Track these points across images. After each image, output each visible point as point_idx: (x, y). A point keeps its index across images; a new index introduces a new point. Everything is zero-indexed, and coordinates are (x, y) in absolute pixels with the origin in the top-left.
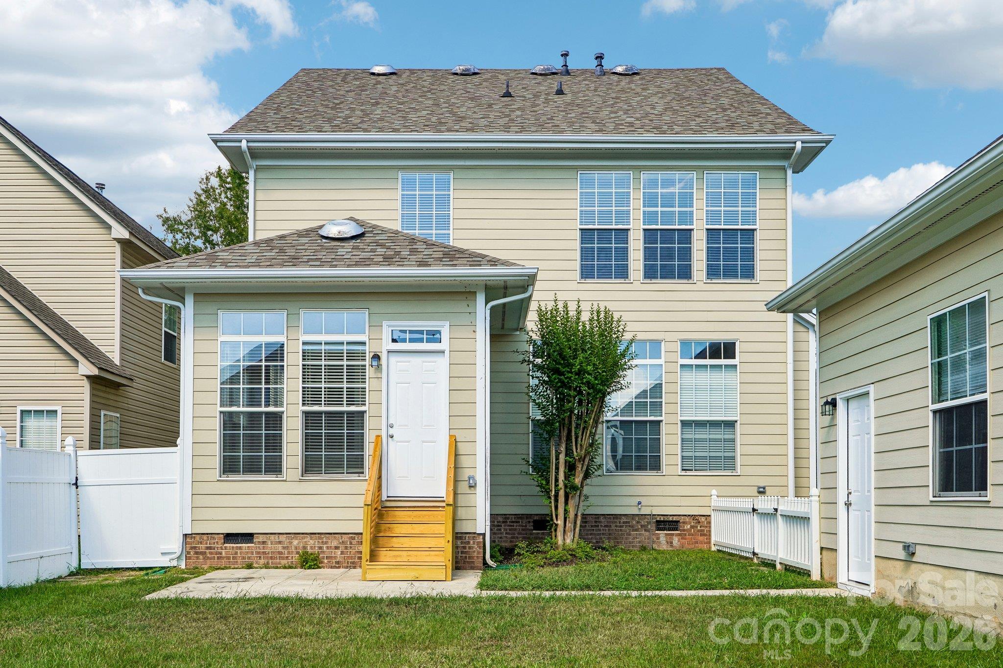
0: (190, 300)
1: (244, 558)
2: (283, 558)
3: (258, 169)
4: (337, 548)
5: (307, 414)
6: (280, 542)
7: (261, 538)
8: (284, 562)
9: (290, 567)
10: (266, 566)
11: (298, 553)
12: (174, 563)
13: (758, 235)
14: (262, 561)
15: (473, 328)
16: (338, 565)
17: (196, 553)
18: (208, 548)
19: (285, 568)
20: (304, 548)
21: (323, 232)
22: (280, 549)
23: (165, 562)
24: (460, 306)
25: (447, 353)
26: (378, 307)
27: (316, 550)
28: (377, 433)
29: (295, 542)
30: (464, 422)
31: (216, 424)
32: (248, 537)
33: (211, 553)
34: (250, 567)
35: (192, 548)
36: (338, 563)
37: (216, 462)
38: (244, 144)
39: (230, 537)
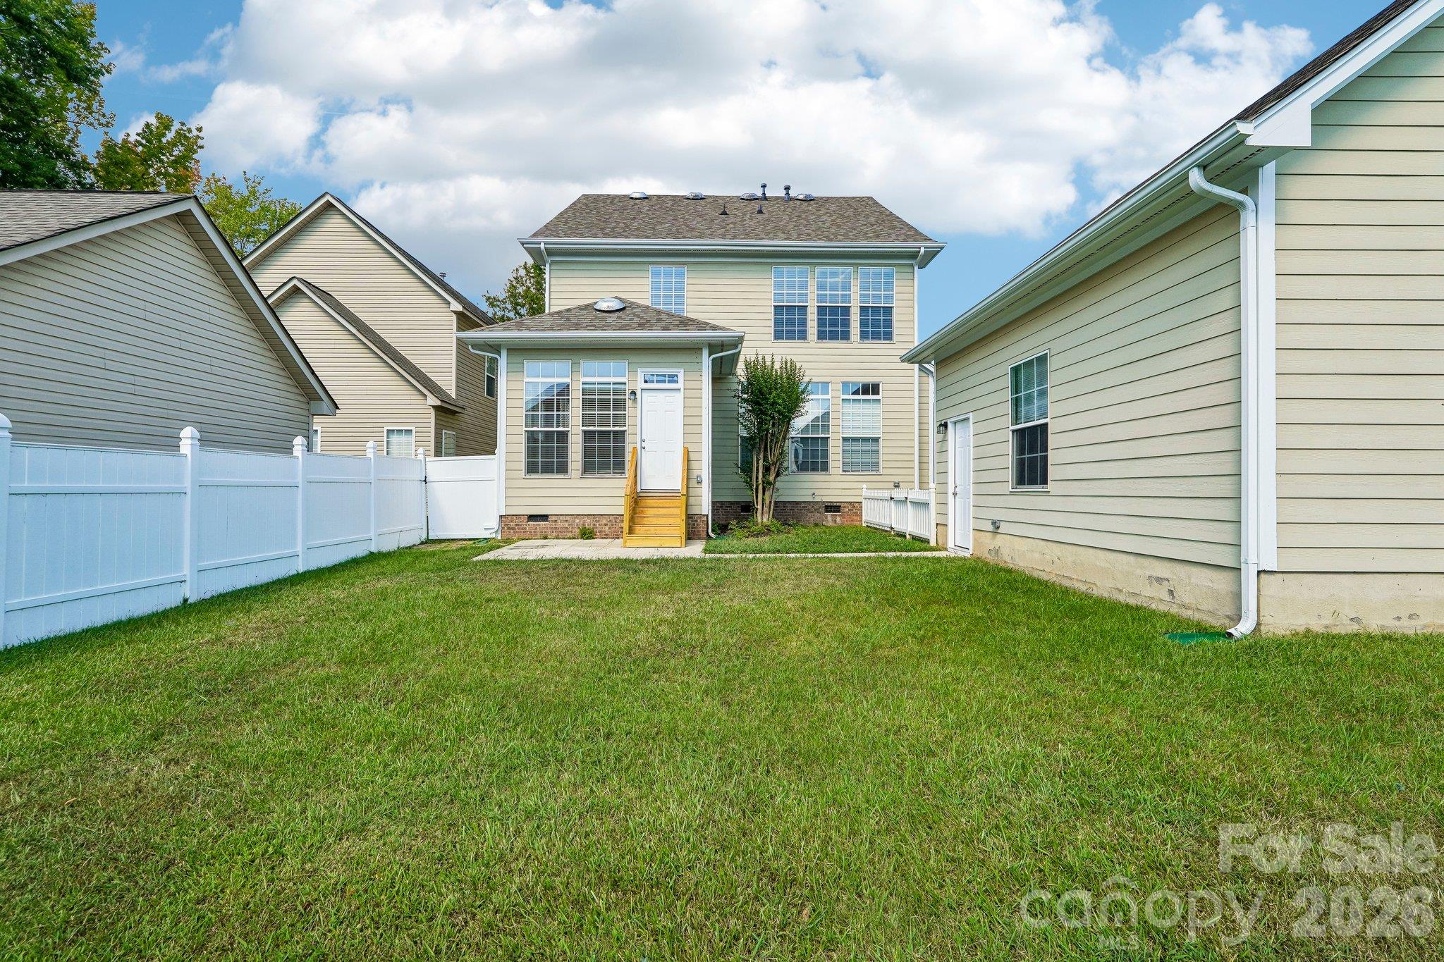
0: (504, 353)
1: (541, 532)
2: (569, 532)
3: (552, 263)
4: (606, 525)
5: (585, 432)
6: (566, 521)
7: (554, 518)
8: (569, 535)
9: (574, 538)
10: (557, 538)
11: (579, 528)
12: (493, 536)
13: (894, 311)
14: (554, 534)
15: (700, 373)
16: (607, 537)
17: (508, 528)
18: (516, 525)
19: (570, 538)
20: (584, 525)
21: (597, 307)
22: (567, 526)
23: (487, 535)
24: (692, 358)
25: (682, 390)
26: (635, 358)
27: (592, 526)
28: (634, 445)
29: (577, 521)
30: (694, 438)
31: (523, 439)
32: (544, 517)
33: (519, 529)
34: (546, 538)
35: (505, 525)
36: (606, 535)
37: (522, 466)
38: (542, 246)
39: (532, 518)
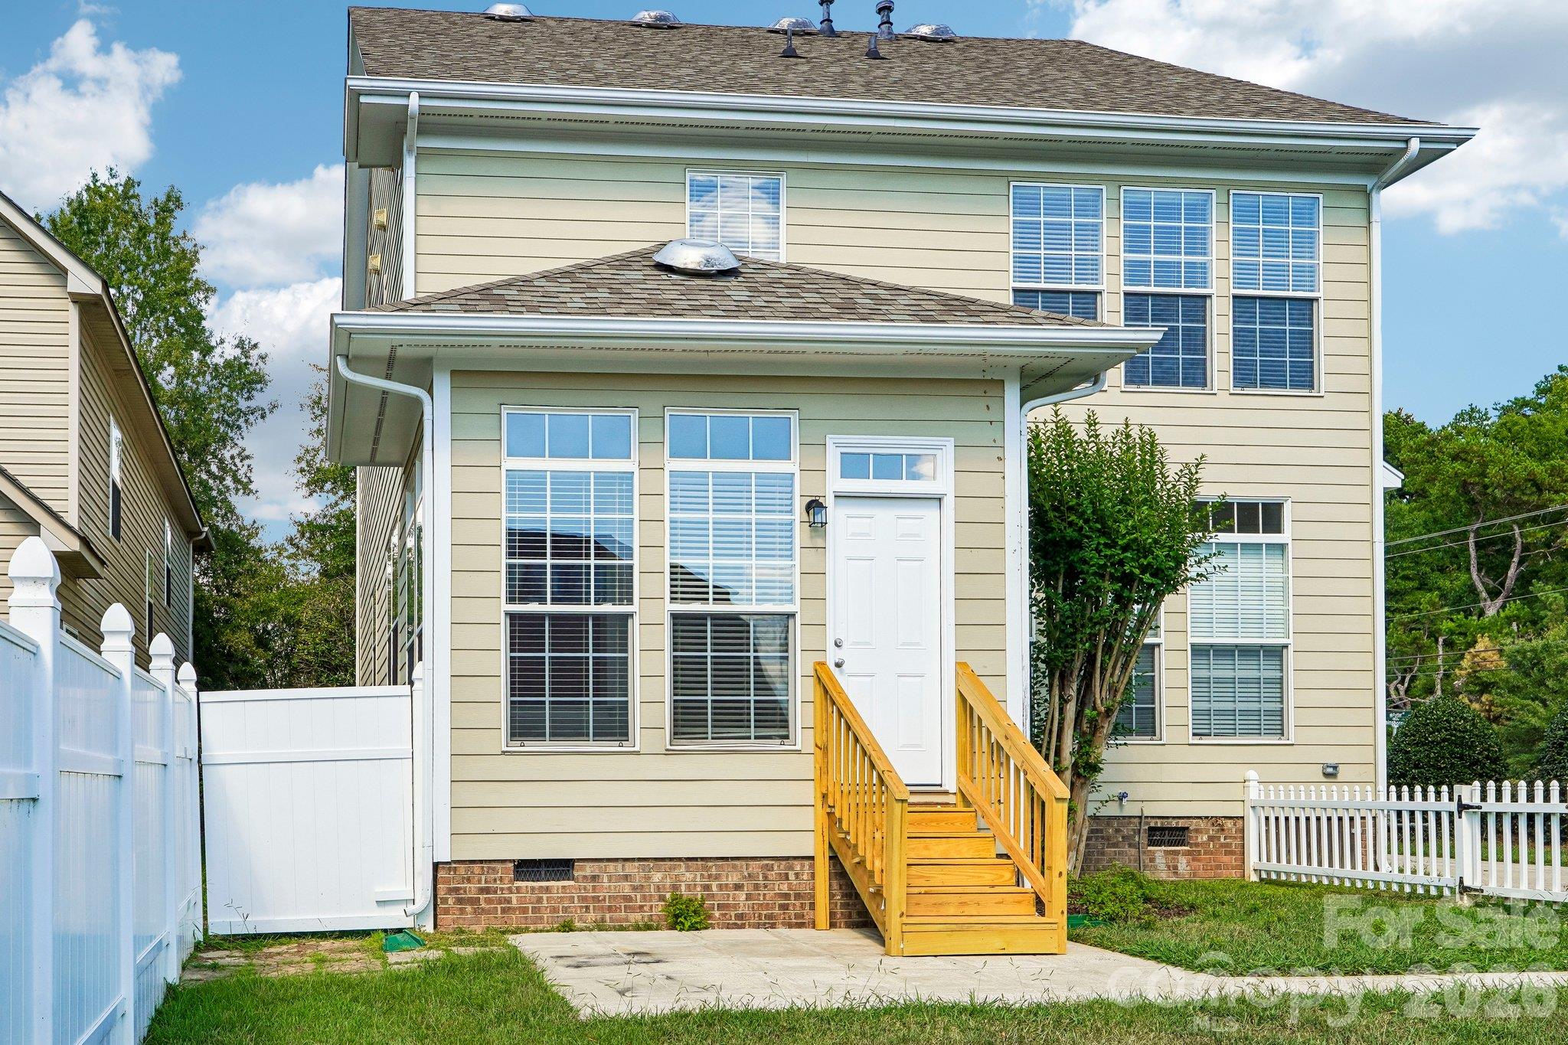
0: (442, 385)
1: (554, 910)
2: (632, 909)
3: (422, 155)
4: (738, 887)
5: (676, 617)
6: (626, 878)
7: (589, 870)
8: (635, 917)
9: (648, 928)
10: (600, 926)
11: (662, 898)
12: (408, 923)
13: (1322, 310)
14: (591, 916)
15: (998, 452)
16: (740, 922)
17: (460, 901)
18: (482, 890)
19: (638, 928)
20: (675, 888)
21: (663, 257)
22: (627, 891)
23: (393, 918)
24: (974, 408)
25: (949, 502)
26: (818, 406)
27: (699, 893)
28: (818, 657)
29: (657, 877)
30: (983, 638)
31: (500, 636)
32: (561, 867)
33: (489, 901)
34: (567, 927)
35: (450, 891)
36: (740, 917)
37: (501, 715)
38: (414, 102)
39: (526, 868)
